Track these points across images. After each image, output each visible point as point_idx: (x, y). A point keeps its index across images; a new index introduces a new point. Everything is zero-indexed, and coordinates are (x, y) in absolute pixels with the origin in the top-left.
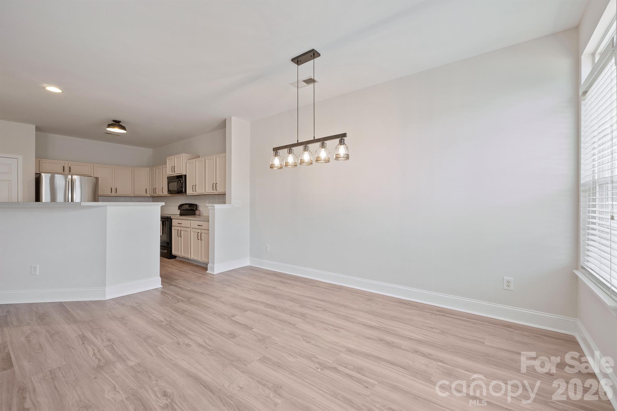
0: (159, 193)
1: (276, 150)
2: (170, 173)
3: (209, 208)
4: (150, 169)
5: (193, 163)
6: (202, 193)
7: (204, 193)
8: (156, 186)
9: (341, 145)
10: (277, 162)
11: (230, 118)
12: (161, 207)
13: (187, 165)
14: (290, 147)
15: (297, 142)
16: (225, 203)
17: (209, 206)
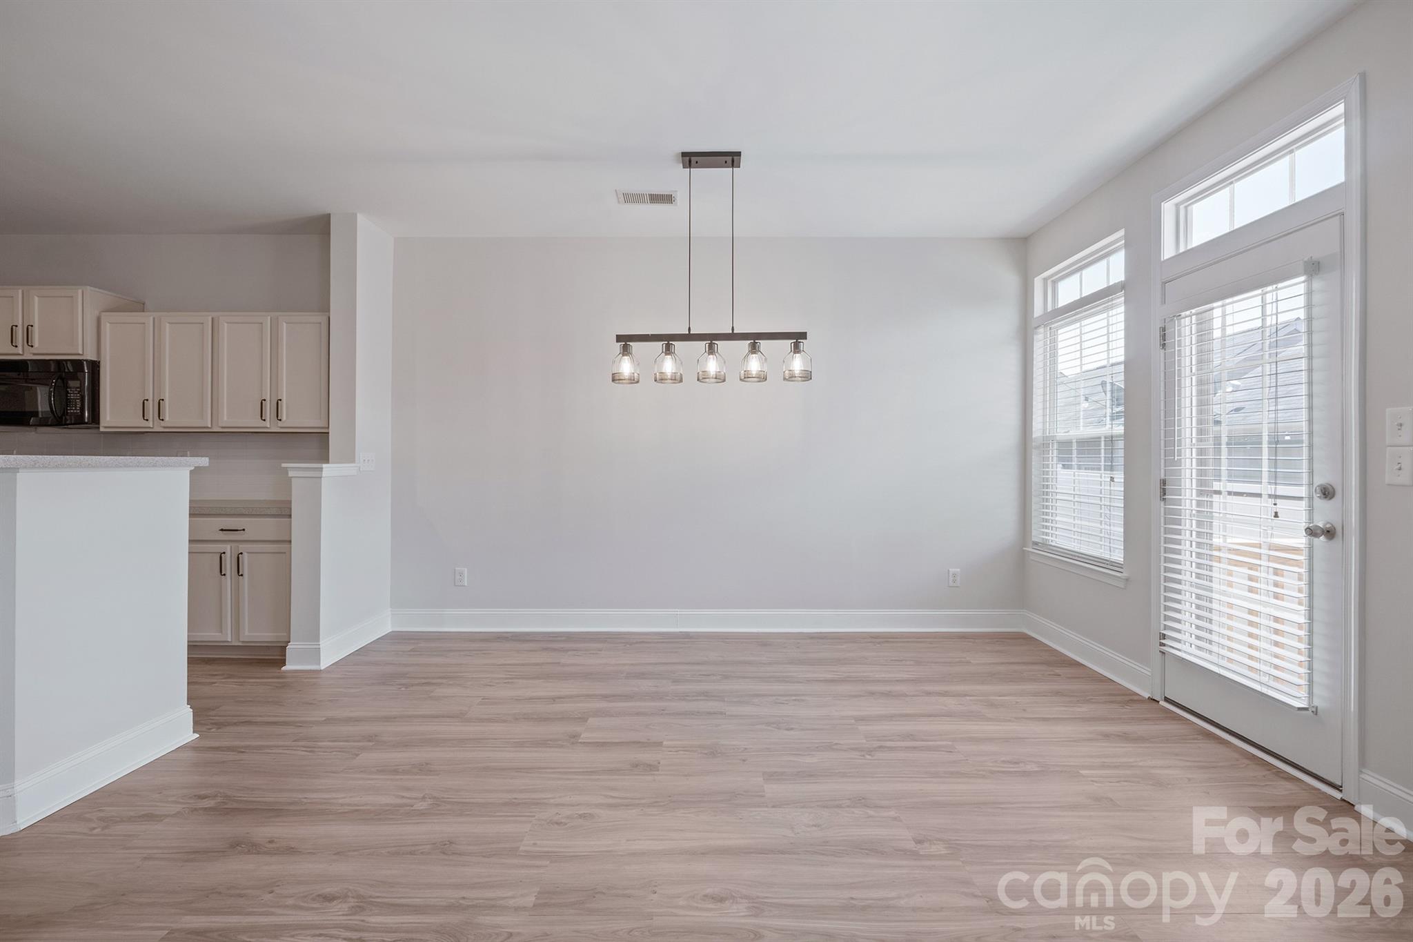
1: (625, 341)
3: (291, 474)
5: (142, 324)
6: (205, 427)
7: (208, 428)
9: (795, 352)
10: (626, 367)
11: (353, 218)
12: (191, 471)
13: (107, 328)
14: (668, 340)
15: (688, 333)
16: (327, 460)
17: (296, 470)
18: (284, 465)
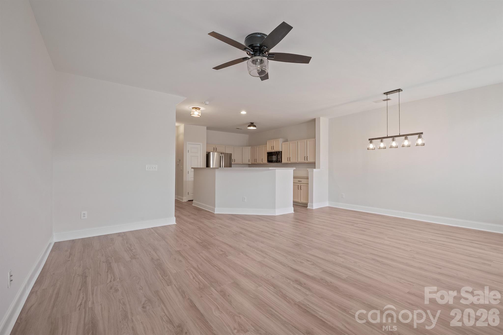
0: (259, 162)
1: (371, 140)
2: (270, 150)
4: (251, 148)
5: (288, 144)
7: (296, 162)
8: (256, 158)
9: (419, 138)
10: (371, 146)
11: (319, 118)
12: (293, 170)
13: (283, 145)
14: (382, 139)
15: (387, 136)
16: (315, 168)
17: (309, 170)
18: (307, 169)
